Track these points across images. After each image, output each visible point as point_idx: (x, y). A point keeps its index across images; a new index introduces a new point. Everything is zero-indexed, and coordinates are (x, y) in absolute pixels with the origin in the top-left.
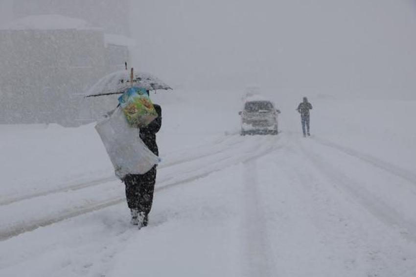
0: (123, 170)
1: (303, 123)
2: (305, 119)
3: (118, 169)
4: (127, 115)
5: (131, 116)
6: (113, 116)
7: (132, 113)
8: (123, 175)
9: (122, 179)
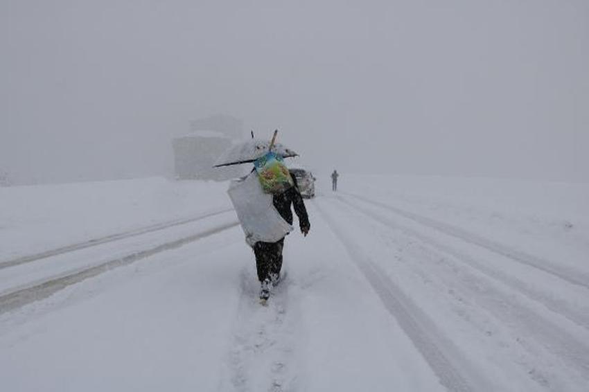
0: (254, 236)
1: (333, 182)
2: (335, 181)
3: (249, 236)
4: (263, 180)
5: (268, 181)
6: (246, 181)
7: (269, 178)
8: (254, 242)
9: (252, 247)
